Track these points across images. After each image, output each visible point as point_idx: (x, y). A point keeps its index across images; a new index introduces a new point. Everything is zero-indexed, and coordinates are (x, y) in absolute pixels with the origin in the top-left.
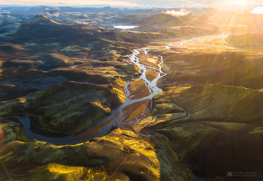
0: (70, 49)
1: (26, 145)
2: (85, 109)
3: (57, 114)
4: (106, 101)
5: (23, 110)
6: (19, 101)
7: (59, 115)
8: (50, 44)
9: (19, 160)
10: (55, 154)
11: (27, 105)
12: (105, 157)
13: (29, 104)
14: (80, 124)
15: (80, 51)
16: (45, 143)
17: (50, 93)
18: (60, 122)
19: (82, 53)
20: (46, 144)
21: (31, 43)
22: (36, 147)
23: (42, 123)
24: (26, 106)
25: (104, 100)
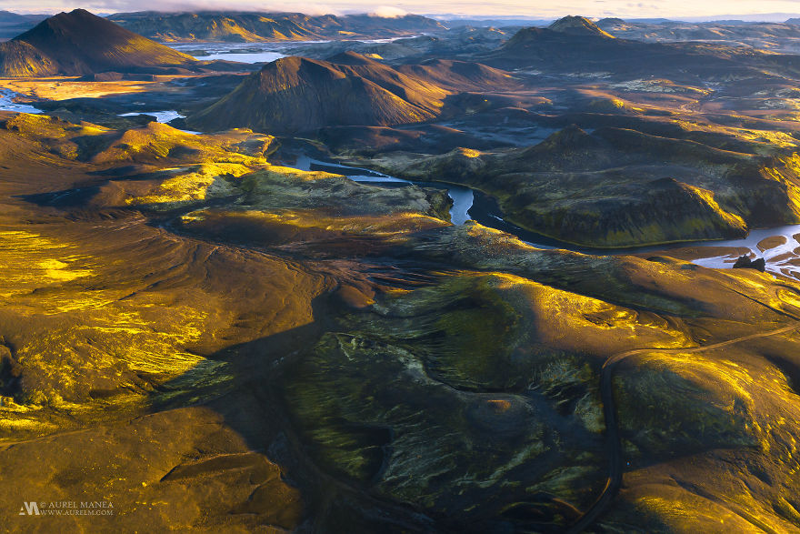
0: (641, 86)
1: (446, 228)
2: (650, 193)
3: (556, 192)
4: (736, 195)
5: (464, 174)
6: (462, 151)
7: (559, 195)
8: (582, 75)
9: (421, 248)
10: (519, 259)
11: (478, 165)
12: (693, 300)
13: (483, 164)
14: (621, 229)
15: (670, 93)
16: (498, 232)
17: (551, 146)
18: (557, 208)
19: (675, 97)
20: (503, 235)
21: (530, 70)
22: (470, 234)
23: (504, 207)
24: (474, 168)
25: (729, 192)
